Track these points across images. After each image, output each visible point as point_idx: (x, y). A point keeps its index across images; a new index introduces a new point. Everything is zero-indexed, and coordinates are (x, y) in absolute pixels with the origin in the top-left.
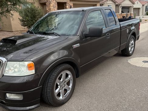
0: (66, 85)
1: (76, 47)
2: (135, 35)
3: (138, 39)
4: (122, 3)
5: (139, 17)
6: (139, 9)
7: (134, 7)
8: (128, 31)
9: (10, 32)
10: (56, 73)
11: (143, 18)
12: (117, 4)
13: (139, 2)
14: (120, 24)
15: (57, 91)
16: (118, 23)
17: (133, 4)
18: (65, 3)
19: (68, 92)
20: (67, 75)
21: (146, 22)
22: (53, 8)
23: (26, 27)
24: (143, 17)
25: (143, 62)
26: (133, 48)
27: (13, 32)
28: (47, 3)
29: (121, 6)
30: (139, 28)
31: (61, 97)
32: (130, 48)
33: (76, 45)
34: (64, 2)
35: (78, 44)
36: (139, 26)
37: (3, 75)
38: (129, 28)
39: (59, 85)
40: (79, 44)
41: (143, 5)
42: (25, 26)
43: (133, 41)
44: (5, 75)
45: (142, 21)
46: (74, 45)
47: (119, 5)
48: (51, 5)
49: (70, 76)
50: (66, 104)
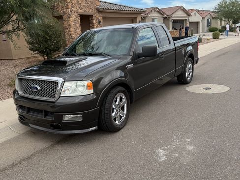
0: (121, 110)
1: (130, 67)
2: (193, 58)
3: (197, 63)
4: (173, 15)
5: (198, 34)
6: (197, 23)
7: (190, 21)
8: (183, 51)
9: (9, 61)
11: (204, 37)
12: (165, 16)
13: (197, 13)
14: (174, 43)
15: (113, 114)
16: (172, 42)
17: (188, 17)
18: (92, 16)
19: (123, 118)
20: (121, 99)
21: (208, 43)
22: (74, 23)
23: (37, 52)
24: (204, 35)
25: (204, 88)
26: (191, 74)
27: (13, 60)
28: (65, 16)
29: (170, 19)
30: (198, 49)
31: (117, 122)
32: (187, 74)
34: (89, 14)
36: (198, 45)
37: (60, 96)
38: (185, 49)
39: (115, 109)
40: (132, 65)
41: (203, 18)
42: (35, 51)
43: (190, 65)
44: (61, 96)
45: (203, 41)
47: (169, 18)
48: (71, 19)
49: (124, 100)
50: (122, 130)
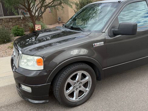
0: (82, 87)
1: (98, 46)
10: (67, 72)
31: (74, 99)
33: (98, 43)
35: (101, 43)
37: (19, 66)
40: (103, 43)
46: (96, 44)
